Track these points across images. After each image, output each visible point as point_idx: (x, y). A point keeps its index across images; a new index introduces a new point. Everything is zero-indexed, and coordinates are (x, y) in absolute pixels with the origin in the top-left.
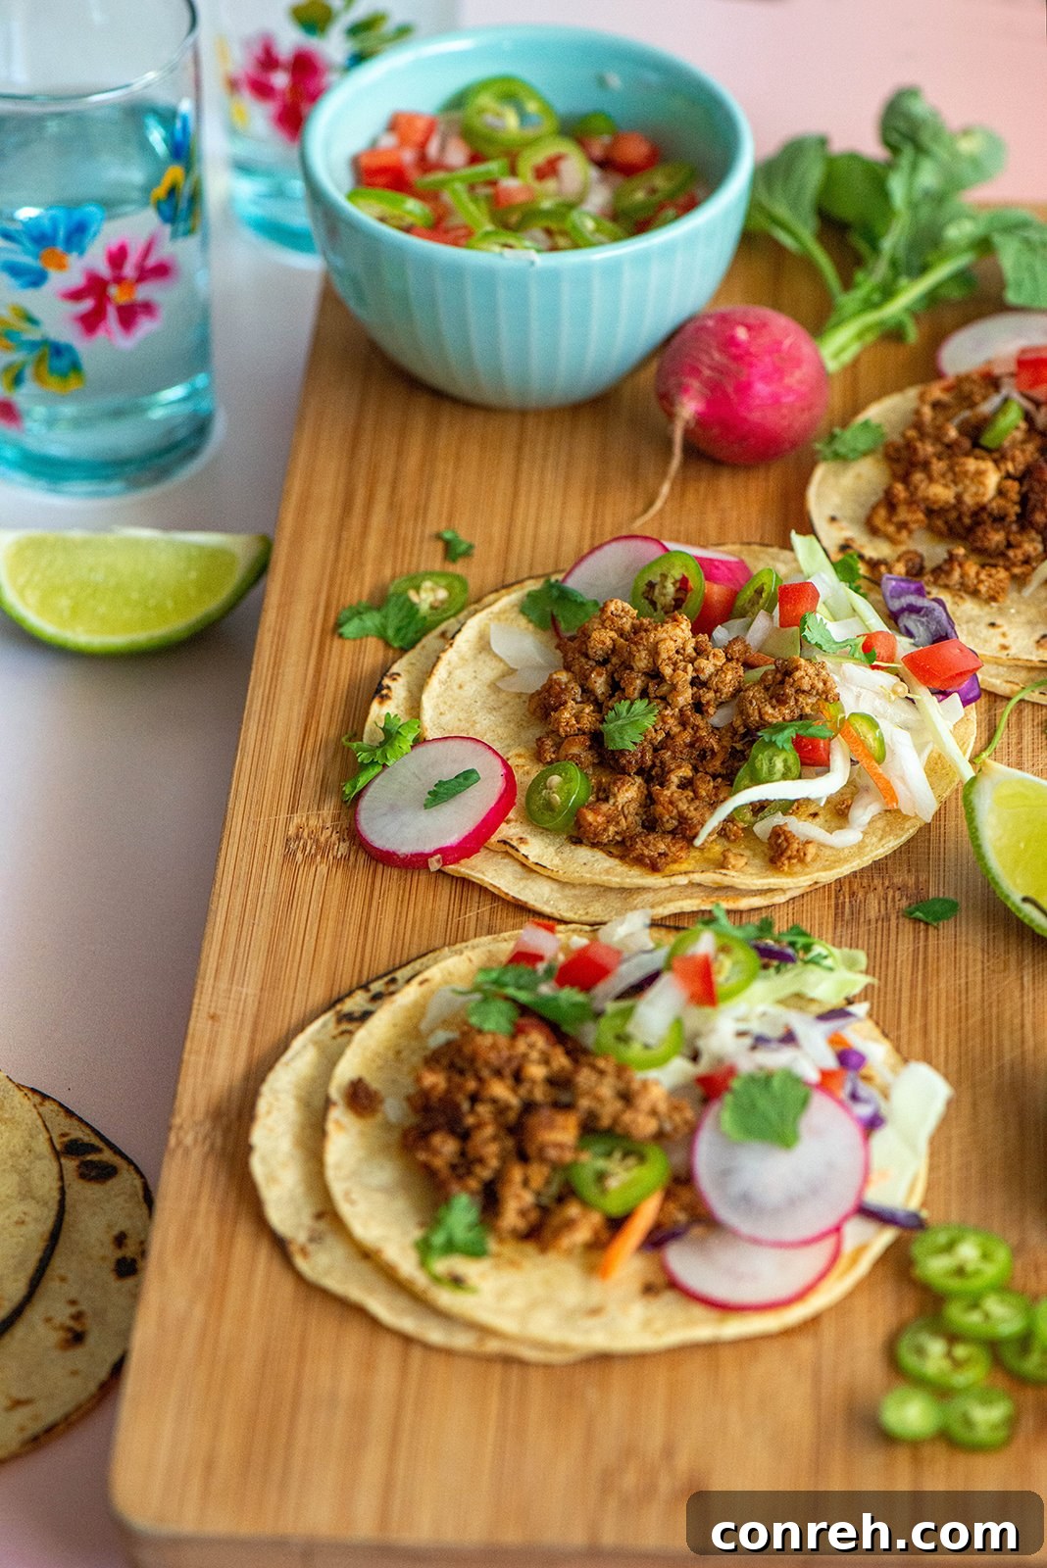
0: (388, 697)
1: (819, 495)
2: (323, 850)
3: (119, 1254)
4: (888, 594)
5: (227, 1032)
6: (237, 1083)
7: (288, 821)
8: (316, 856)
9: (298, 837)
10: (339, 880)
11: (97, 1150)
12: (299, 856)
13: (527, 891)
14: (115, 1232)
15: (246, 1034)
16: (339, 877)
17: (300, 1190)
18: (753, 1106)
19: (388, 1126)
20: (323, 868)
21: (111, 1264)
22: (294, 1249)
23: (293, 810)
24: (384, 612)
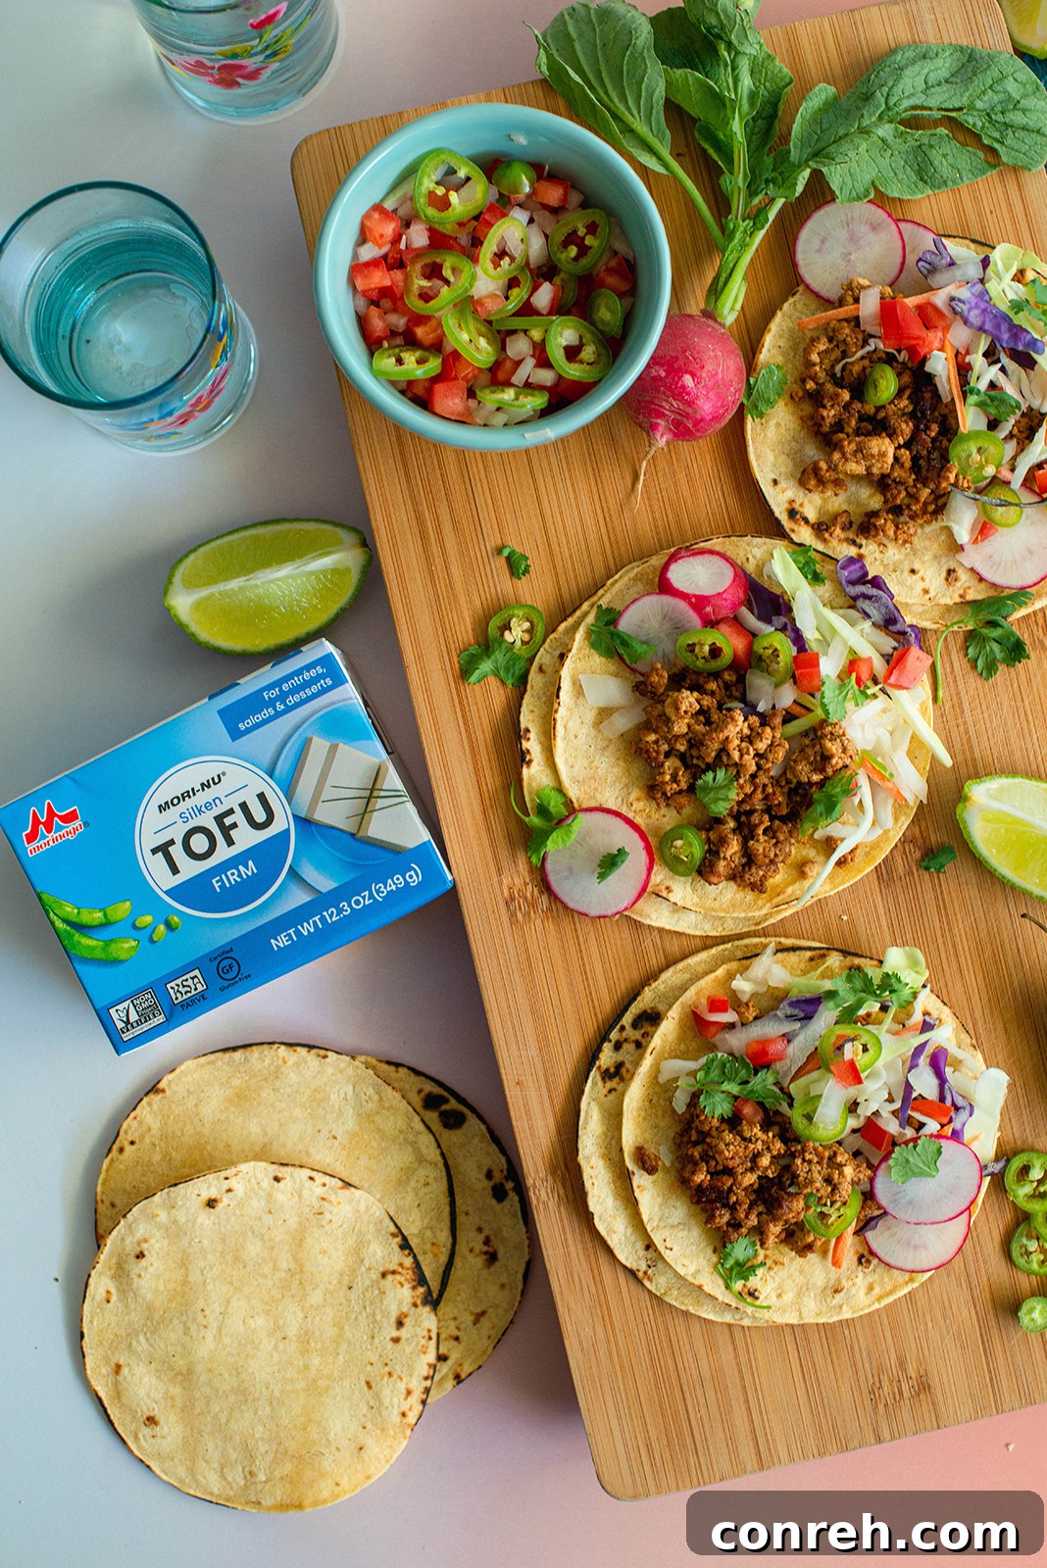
0: (531, 761)
1: (758, 458)
2: (533, 904)
3: (491, 1183)
4: (844, 582)
5: (532, 1093)
6: (554, 1139)
7: (501, 883)
8: (529, 913)
9: (513, 899)
10: (553, 933)
11: (447, 1101)
12: (519, 915)
13: (681, 922)
14: (485, 1171)
15: (545, 1093)
16: (550, 926)
17: (630, 1230)
18: (907, 1161)
19: (667, 1170)
20: (538, 922)
21: (489, 1192)
22: (640, 1275)
23: (499, 872)
24: (493, 657)
